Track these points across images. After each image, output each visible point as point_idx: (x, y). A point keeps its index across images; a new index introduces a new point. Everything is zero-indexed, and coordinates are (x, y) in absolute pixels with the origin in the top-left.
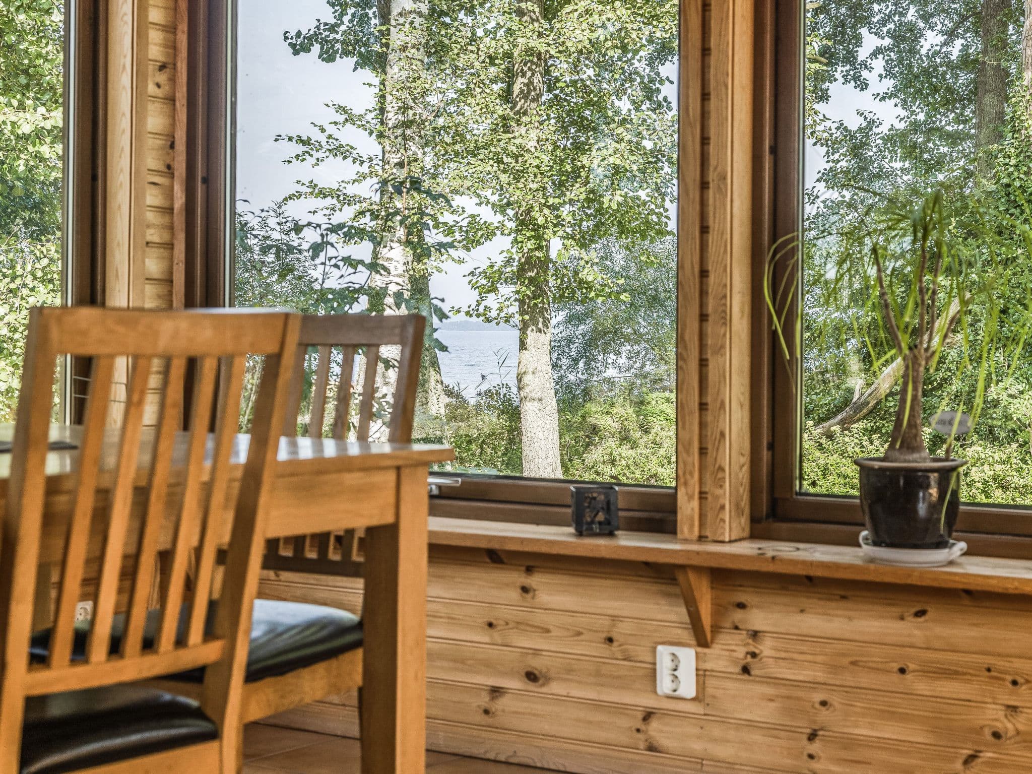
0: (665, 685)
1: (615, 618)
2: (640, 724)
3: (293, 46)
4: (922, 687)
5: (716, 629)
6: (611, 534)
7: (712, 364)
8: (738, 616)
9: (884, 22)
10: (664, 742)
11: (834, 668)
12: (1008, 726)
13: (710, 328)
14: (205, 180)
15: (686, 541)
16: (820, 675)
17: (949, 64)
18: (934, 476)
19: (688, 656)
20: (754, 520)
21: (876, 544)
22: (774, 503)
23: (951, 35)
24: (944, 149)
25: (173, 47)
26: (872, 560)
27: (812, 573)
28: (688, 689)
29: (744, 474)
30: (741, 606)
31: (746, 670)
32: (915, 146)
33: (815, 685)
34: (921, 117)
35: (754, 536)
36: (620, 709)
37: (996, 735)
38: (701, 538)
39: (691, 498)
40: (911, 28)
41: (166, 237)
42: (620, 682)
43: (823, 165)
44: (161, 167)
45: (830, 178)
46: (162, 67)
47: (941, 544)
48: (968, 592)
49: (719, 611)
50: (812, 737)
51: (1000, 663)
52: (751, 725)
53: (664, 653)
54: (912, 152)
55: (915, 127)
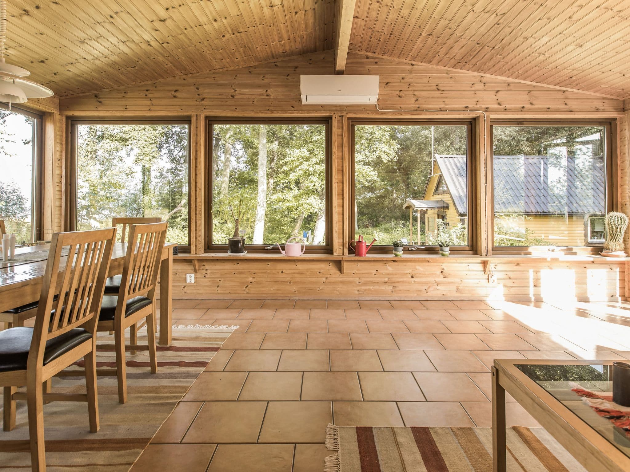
0: (188, 281)
1: (177, 270)
2: (182, 289)
3: (24, 143)
4: (238, 276)
5: (199, 270)
6: (177, 254)
7: (198, 223)
8: (203, 267)
9: (166, 148)
10: (188, 291)
11: (221, 274)
12: (253, 281)
13: (198, 216)
14: (70, 185)
15: (193, 255)
16: (219, 276)
17: (179, 157)
18: (242, 241)
19: (193, 275)
20: (205, 250)
21: (232, 252)
22: (208, 246)
23: (180, 151)
24: (178, 173)
25: (61, 156)
26: (230, 255)
27: (218, 258)
28: (193, 281)
29: (203, 242)
30: (204, 265)
31: (205, 276)
32: (172, 171)
33: (218, 278)
34: (174, 166)
35: (205, 252)
36: (179, 286)
37: (251, 282)
38: (196, 254)
39: (194, 247)
40: (172, 150)
41: (60, 197)
42: (180, 281)
43: (155, 175)
44: (59, 182)
45: (156, 177)
46: (59, 160)
47: (242, 252)
48: (246, 260)
49: (199, 266)
50: (218, 287)
51: (252, 271)
52: (205, 286)
53: (188, 275)
54: (172, 173)
55: (173, 168)
